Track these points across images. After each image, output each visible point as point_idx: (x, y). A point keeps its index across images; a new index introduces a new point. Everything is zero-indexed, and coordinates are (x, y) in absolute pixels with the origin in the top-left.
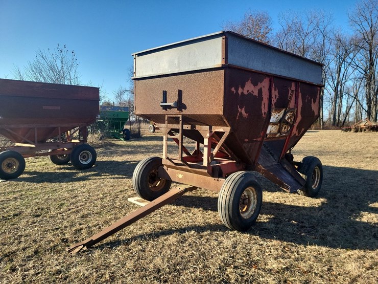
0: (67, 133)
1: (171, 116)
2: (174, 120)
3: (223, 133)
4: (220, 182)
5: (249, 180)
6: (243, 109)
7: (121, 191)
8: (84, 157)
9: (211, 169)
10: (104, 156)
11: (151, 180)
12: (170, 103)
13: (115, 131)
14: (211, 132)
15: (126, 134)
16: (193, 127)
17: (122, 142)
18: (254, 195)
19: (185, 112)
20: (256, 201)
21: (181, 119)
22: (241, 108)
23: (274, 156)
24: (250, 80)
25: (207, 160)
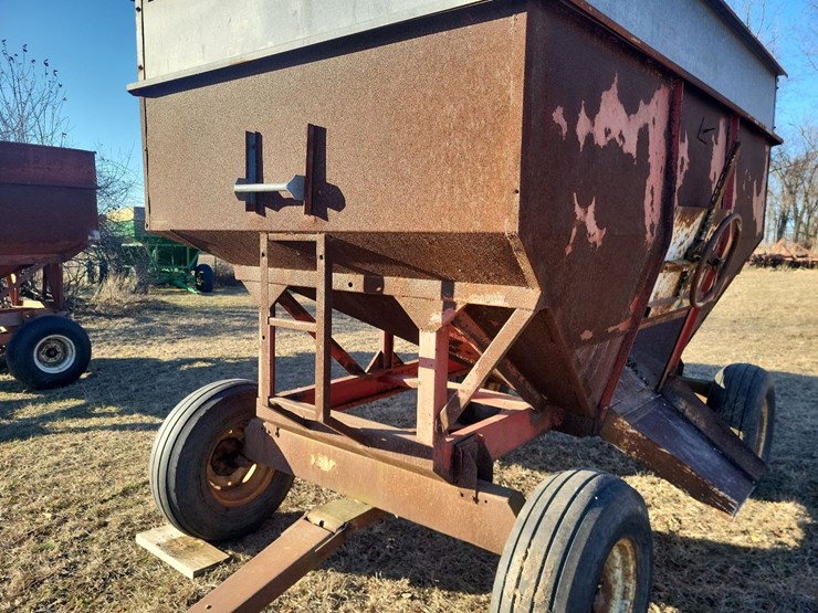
0: (10, 280)
1: (282, 237)
2: (296, 252)
3: (504, 314)
4: (485, 508)
5: (620, 519)
6: (591, 209)
7: (125, 493)
8: (51, 353)
9: (447, 452)
10: (125, 342)
11: (222, 465)
12: (275, 183)
13: (176, 270)
14: (449, 304)
15: (202, 277)
16: (373, 282)
17: (191, 298)
18: (625, 563)
19: (339, 222)
20: (632, 586)
21: (321, 250)
22: (585, 206)
23: (638, 368)
24: (614, 87)
25: (431, 419)
